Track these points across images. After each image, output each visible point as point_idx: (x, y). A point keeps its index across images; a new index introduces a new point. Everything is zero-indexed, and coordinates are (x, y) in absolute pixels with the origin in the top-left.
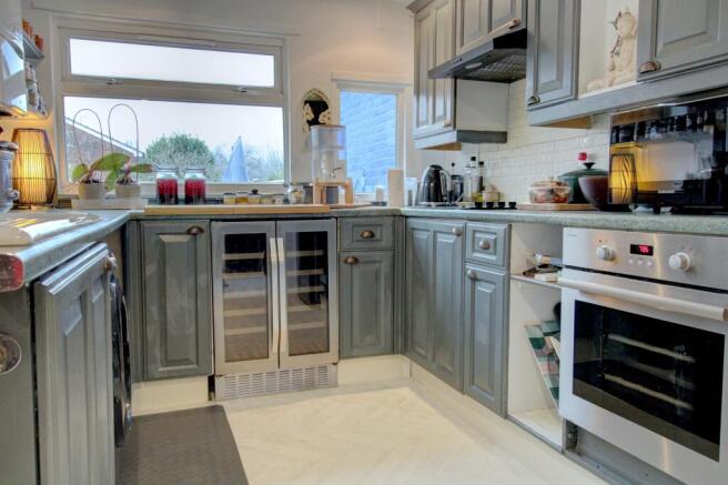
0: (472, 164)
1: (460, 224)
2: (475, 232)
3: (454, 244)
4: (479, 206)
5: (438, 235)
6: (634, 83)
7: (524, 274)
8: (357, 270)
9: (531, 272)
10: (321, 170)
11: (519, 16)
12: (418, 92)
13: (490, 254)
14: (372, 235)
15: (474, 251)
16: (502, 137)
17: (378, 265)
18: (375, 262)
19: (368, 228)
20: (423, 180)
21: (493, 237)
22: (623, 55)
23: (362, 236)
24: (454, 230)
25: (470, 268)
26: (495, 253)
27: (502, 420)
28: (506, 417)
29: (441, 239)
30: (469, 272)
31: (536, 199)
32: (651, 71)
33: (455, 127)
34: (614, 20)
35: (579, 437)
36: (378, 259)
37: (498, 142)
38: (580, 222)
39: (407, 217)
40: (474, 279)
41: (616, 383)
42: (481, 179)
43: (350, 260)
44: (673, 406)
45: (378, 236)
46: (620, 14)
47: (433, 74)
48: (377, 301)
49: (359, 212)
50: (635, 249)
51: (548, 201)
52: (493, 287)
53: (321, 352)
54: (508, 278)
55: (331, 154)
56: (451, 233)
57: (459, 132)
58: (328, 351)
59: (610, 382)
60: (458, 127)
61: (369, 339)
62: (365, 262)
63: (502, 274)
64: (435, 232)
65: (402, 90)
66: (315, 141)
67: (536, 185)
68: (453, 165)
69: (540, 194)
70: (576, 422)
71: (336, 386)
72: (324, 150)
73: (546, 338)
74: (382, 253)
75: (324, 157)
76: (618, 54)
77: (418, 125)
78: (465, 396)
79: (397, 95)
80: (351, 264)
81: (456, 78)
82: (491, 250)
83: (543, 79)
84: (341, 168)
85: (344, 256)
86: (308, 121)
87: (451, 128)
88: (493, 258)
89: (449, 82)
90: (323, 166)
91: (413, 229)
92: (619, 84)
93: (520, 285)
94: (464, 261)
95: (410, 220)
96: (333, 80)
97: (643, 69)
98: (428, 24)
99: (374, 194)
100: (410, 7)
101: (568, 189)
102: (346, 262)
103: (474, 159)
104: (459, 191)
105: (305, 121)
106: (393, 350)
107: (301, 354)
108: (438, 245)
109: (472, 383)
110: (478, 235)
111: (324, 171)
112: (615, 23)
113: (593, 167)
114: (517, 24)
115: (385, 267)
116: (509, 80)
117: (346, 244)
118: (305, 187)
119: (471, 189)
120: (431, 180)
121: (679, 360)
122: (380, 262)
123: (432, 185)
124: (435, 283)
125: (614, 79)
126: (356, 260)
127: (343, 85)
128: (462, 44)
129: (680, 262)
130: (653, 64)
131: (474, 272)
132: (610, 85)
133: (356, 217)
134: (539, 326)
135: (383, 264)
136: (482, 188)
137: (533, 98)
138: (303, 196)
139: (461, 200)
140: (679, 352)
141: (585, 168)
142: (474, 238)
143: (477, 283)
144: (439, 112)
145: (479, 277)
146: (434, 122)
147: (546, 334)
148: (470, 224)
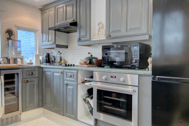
0: (58, 53)
1: (62, 70)
2: (67, 72)
3: (60, 76)
4: (66, 65)
5: (54, 73)
6: (105, 39)
7: (82, 83)
8: (28, 84)
9: (83, 82)
10: (13, 54)
11: (75, 18)
12: (42, 33)
13: (72, 78)
14: (33, 73)
15: (67, 77)
16: (67, 47)
17: (34, 82)
18: (33, 81)
19: (31, 72)
20: (44, 57)
21: (73, 74)
22: (101, 32)
23: (29, 74)
24: (60, 72)
25: (65, 82)
26: (73, 78)
27: (76, 121)
28: (77, 120)
29: (55, 74)
30: (65, 83)
31: (81, 64)
32: (109, 36)
33: (55, 44)
34: (98, 23)
35: (98, 122)
36: (34, 80)
37: (66, 48)
38: (98, 71)
39: (43, 68)
40: (67, 85)
41: (106, 108)
42: (61, 57)
43: (25, 81)
44: (121, 111)
45: (34, 74)
46: (100, 23)
47: (49, 29)
48: (34, 93)
49: (29, 67)
50: (112, 77)
51: (84, 64)
52: (73, 87)
53: (15, 111)
54: (77, 84)
55: (16, 49)
56: (59, 73)
57: (56, 45)
58: (18, 110)
59: (105, 107)
60: (56, 44)
61: (31, 104)
62: (30, 82)
63: (76, 83)
64: (53, 72)
65: (37, 31)
66: (10, 45)
67: (81, 60)
68: (52, 53)
69: (82, 63)
70: (97, 118)
71: (20, 121)
72: (13, 48)
73: (86, 98)
74: (35, 79)
75: (14, 50)
76: (100, 31)
77: (43, 42)
78: (64, 116)
79: (35, 33)
80: (26, 82)
81: (55, 31)
82: (72, 77)
83: (82, 35)
84: (20, 53)
85: (24, 80)
86: (7, 38)
87: (54, 44)
88: (73, 79)
89: (53, 31)
90: (13, 52)
91: (45, 71)
92: (101, 38)
93: (80, 86)
94: (63, 80)
95: (43, 69)
96: (16, 26)
97: (107, 36)
98: (46, 15)
99: (29, 61)
100: (40, 9)
101: (89, 61)
102: (24, 82)
103: (59, 52)
104: (54, 60)
105: (6, 38)
106: (39, 107)
107: (9, 113)
108: (54, 76)
109: (67, 112)
110: (68, 73)
111: (14, 54)
112: (99, 24)
113: (92, 56)
114: (74, 20)
115: (36, 83)
116: (68, 32)
117: (24, 77)
118: (7, 59)
119: (58, 60)
120: (47, 57)
121: (122, 101)
122: (35, 81)
123: (47, 58)
124: (53, 86)
125: (99, 37)
126: (27, 81)
127: (19, 28)
128: (57, 22)
129: (123, 80)
130: (109, 35)
131: (67, 83)
132: (99, 38)
133: (28, 68)
134: (84, 96)
135: (36, 81)
136: (61, 60)
137: (79, 39)
138: (6, 61)
139: (55, 63)
140: (122, 99)
141: (91, 56)
142: (67, 74)
143: (68, 86)
144: (50, 39)
145: (68, 84)
146: (48, 41)
147: (86, 97)
148: (65, 70)
